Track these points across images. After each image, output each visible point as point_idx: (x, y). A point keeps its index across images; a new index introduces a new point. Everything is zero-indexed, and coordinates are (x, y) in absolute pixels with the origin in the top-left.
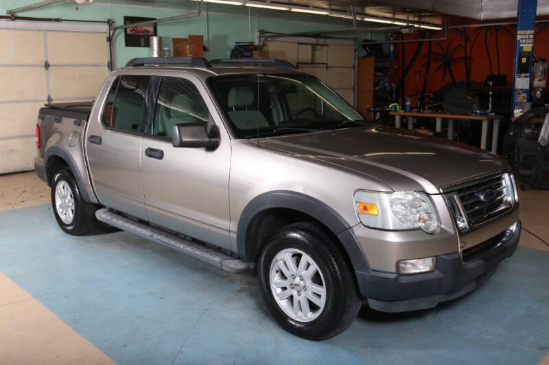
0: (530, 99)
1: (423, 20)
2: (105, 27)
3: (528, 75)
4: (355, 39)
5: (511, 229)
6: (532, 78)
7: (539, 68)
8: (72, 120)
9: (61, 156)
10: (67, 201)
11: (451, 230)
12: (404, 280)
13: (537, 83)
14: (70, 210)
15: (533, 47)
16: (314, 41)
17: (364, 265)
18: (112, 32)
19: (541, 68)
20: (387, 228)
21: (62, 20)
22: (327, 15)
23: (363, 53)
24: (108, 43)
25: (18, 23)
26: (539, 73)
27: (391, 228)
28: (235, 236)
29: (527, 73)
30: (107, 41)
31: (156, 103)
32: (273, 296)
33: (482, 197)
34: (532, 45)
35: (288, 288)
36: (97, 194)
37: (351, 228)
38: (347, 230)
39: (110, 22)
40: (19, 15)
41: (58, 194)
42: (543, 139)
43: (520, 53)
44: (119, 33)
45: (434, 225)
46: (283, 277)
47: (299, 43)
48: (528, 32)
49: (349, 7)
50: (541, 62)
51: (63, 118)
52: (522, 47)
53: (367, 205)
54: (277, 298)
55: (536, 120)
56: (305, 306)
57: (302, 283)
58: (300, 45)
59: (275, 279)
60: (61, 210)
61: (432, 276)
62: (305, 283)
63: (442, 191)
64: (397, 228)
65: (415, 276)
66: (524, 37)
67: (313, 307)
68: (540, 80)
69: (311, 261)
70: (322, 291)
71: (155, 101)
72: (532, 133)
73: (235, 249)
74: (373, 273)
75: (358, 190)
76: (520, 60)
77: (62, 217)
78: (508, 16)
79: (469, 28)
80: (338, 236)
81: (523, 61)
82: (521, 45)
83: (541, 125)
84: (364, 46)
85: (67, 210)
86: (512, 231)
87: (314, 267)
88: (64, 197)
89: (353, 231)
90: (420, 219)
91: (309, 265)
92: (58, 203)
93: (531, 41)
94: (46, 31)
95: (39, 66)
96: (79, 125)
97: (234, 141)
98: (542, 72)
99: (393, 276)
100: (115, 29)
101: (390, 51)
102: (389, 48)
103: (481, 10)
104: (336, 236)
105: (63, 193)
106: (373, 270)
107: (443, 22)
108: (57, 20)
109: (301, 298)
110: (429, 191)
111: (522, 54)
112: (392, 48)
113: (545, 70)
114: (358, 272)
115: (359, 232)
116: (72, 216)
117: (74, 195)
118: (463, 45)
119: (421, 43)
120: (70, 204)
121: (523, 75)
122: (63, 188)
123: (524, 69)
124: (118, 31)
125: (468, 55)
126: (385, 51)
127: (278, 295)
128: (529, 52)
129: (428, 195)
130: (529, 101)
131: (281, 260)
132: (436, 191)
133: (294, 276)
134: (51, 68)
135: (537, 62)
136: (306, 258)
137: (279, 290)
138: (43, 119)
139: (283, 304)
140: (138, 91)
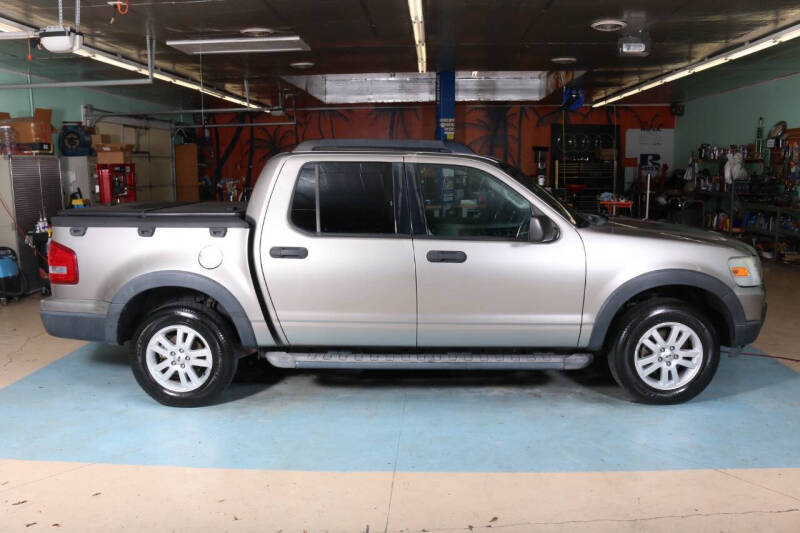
4: (171, 121)
16: (137, 122)
23: (180, 139)
28: (590, 327)
32: (638, 376)
47: (125, 126)
48: (451, 120)
53: (739, 269)
54: (642, 377)
57: (674, 352)
58: (126, 129)
66: (447, 125)
70: (696, 353)
75: (731, 258)
80: (723, 299)
82: (445, 133)
84: (180, 131)
87: (688, 334)
91: (680, 334)
97: (580, 231)
101: (203, 138)
102: (204, 132)
103: (326, 93)
106: (747, 322)
109: (671, 368)
112: (207, 133)
114: (737, 326)
115: (738, 292)
118: (293, 130)
119: (240, 129)
133: (663, 350)
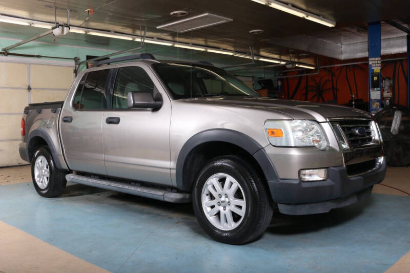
0: (382, 105)
1: (301, 61)
2: (73, 63)
3: (379, 89)
4: (253, 77)
5: (380, 161)
6: (382, 91)
7: (387, 84)
8: (50, 110)
9: (40, 136)
10: (43, 171)
11: (337, 149)
12: (304, 185)
13: (386, 94)
14: (45, 178)
15: (381, 69)
17: (275, 175)
18: (77, 66)
19: (388, 84)
20: (290, 145)
21: (41, 57)
22: (233, 55)
23: (259, 87)
24: (75, 74)
25: (10, 58)
26: (387, 88)
27: (293, 145)
28: (174, 172)
29: (378, 87)
30: (74, 72)
31: (113, 96)
32: (204, 214)
33: (357, 131)
34: (380, 68)
35: (216, 206)
36: (68, 163)
37: (263, 148)
38: (260, 149)
39: (76, 59)
40: (11, 52)
41: (37, 167)
42: (395, 130)
43: (372, 74)
44: (83, 67)
45: (324, 145)
46: (212, 197)
48: (377, 59)
49: (249, 49)
50: (387, 80)
51: (43, 110)
52: (373, 70)
53: (275, 131)
54: (207, 216)
55: (388, 119)
56: (230, 218)
57: (227, 200)
59: (205, 200)
60: (38, 179)
61: (326, 184)
62: (229, 199)
63: (328, 121)
64: (297, 145)
65: (313, 183)
66: (374, 62)
67: (236, 217)
68: (388, 92)
69: (233, 180)
70: (243, 203)
71: (112, 93)
72: (386, 128)
73: (175, 184)
74: (281, 181)
75: (268, 120)
76: (373, 78)
77: (39, 184)
78: (361, 56)
79: (334, 67)
80: (254, 156)
81: (375, 79)
82: (372, 68)
83: (391, 122)
84: (259, 82)
85: (44, 178)
86: (380, 163)
87: (236, 184)
88: (41, 169)
89: (265, 151)
90: (313, 141)
91: (231, 184)
92: (36, 173)
93: (379, 65)
94: (30, 64)
95: (24, 89)
96: (55, 112)
97: (173, 102)
98: (389, 86)
99: (297, 182)
100: (79, 64)
101: (278, 86)
102: (278, 83)
103: (342, 53)
104: (252, 156)
105: (41, 166)
106: (281, 179)
107: (315, 62)
108: (38, 56)
109: (226, 212)
110: (319, 121)
111: (374, 75)
112: (280, 84)
113: (391, 85)
114: (270, 182)
115: (269, 151)
116: (46, 182)
117: (49, 166)
118: (331, 79)
119: (301, 79)
120: (46, 173)
121: (375, 89)
122: (41, 162)
123: (376, 85)
124: (82, 66)
125: (335, 87)
126: (275, 86)
127: (208, 213)
128: (379, 73)
129: (318, 123)
130: (382, 107)
131: (210, 184)
132: (324, 120)
133: (220, 196)
134: (32, 91)
135: (385, 79)
136: (229, 179)
137: (209, 209)
138: (27, 113)
139: (212, 219)
140: (97, 89)
